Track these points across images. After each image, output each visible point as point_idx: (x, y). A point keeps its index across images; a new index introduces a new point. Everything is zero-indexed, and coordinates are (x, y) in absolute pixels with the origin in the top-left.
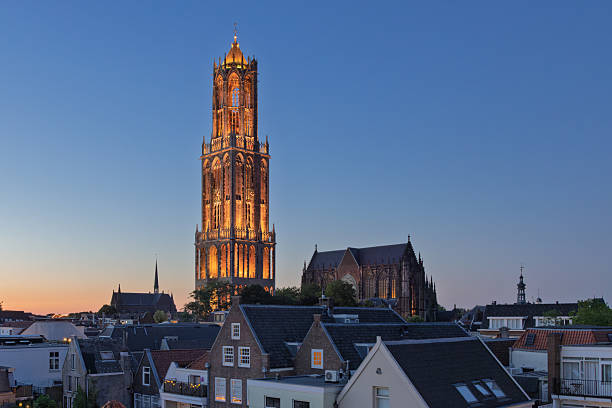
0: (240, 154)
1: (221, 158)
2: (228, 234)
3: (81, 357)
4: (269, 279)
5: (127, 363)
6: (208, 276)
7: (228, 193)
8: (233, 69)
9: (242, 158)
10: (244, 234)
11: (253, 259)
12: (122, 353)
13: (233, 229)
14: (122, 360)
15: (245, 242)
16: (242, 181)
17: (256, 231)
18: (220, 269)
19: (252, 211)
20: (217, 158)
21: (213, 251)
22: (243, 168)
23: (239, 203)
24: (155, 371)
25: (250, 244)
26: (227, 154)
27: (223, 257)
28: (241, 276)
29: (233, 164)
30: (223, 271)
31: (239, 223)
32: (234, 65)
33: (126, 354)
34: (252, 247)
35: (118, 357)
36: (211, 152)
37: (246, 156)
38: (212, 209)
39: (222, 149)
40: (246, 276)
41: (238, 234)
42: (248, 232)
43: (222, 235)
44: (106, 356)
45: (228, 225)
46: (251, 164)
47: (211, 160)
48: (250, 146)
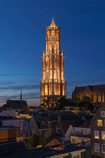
0: (55, 55)
1: (49, 57)
2: (51, 81)
3: (36, 123)
4: (64, 96)
5: (50, 125)
6: (44, 94)
7: (51, 68)
8: (53, 29)
9: (56, 57)
10: (57, 81)
11: (59, 89)
12: (48, 122)
13: (53, 79)
14: (48, 124)
15: (57, 84)
16: (56, 64)
17: (60, 80)
18: (48, 92)
19: (59, 73)
20: (47, 57)
21: (46, 86)
22: (56, 60)
23: (55, 71)
24: (62, 128)
25: (58, 84)
26: (51, 56)
27: (50, 88)
28: (56, 95)
29: (53, 58)
30: (50, 93)
31: (55, 78)
32: (53, 28)
33: (50, 122)
34: (59, 85)
35: (47, 123)
36: (45, 55)
37: (57, 56)
38: (46, 73)
39: (49, 54)
40: (57, 95)
41: (55, 81)
42: (58, 80)
43: (49, 81)
44: (43, 123)
45: (51, 78)
46: (58, 58)
47: (46, 57)
48: (58, 53)
